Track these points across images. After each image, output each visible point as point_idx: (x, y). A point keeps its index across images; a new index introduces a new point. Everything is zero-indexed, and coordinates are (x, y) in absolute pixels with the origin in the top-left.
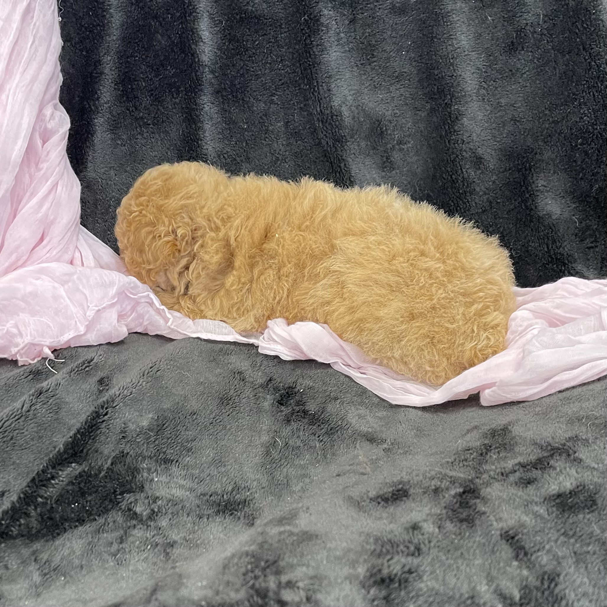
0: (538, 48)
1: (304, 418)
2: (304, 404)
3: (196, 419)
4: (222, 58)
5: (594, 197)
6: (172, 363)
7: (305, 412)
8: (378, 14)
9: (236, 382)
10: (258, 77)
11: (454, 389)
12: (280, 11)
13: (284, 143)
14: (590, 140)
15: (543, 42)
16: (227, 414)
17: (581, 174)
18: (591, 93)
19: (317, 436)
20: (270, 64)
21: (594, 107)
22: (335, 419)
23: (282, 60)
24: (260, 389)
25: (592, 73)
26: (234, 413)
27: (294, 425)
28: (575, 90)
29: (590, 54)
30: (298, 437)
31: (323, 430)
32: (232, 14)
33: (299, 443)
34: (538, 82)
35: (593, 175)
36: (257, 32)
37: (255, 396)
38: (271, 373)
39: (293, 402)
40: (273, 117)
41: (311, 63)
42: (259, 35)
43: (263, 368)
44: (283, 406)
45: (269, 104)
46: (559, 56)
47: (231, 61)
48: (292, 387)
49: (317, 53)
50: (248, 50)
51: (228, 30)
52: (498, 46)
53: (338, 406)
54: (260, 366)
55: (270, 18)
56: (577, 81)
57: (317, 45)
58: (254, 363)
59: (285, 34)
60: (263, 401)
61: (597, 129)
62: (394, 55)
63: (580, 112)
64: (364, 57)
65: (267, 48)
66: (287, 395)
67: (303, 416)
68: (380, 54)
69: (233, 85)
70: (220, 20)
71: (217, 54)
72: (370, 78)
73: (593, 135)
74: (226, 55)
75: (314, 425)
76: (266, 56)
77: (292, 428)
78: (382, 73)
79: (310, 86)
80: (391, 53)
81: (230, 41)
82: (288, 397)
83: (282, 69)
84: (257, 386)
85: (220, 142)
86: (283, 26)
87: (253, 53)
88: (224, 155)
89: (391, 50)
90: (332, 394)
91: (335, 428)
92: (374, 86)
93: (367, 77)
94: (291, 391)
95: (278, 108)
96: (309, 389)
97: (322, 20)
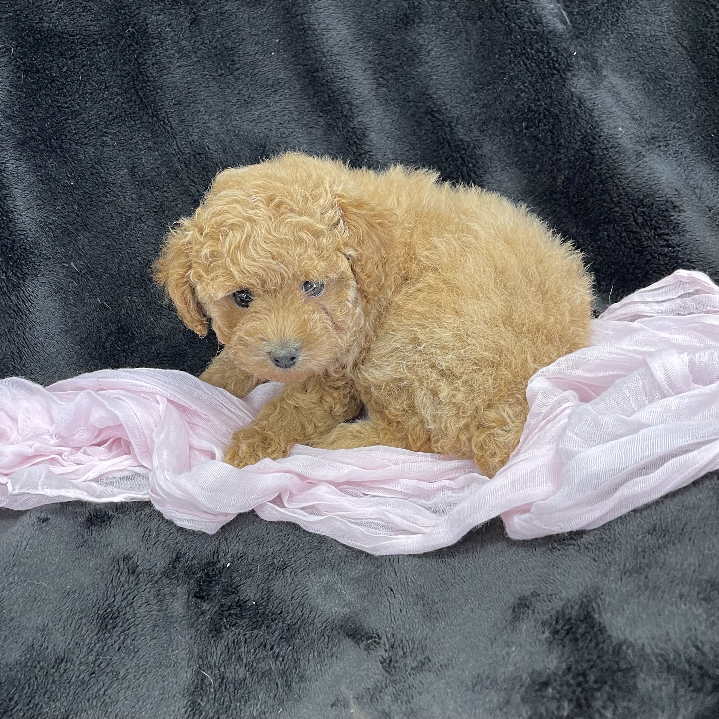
0: (441, 18)
1: (242, 617)
2: (236, 591)
3: (65, 671)
4: (20, 97)
5: (562, 193)
6: (15, 569)
7: (241, 605)
8: (227, 8)
9: (122, 579)
10: (76, 114)
12: (89, 23)
13: (134, 196)
14: (536, 121)
15: (444, 10)
16: (116, 646)
17: (538, 166)
18: (522, 63)
19: (268, 647)
20: (91, 94)
21: (529, 79)
22: (291, 609)
23: (107, 87)
24: (165, 581)
25: (515, 37)
26: (129, 641)
27: (229, 636)
28: (500, 62)
29: (506, 14)
30: (240, 658)
31: (277, 633)
32: (22, 37)
33: (242, 672)
34: (451, 59)
35: (553, 164)
36: (62, 55)
37: (158, 595)
38: (177, 543)
39: (219, 590)
40: (111, 164)
41: (152, 89)
42: (66, 58)
43: (162, 538)
44: (205, 601)
45: (101, 148)
46: (469, 24)
47: (33, 99)
48: (212, 562)
49: (155, 74)
50: (53, 81)
51: (21, 59)
52: (387, 24)
53: (290, 580)
54: (158, 535)
55: (77, 34)
56: (500, 52)
57: (153, 64)
58: (147, 533)
59: (105, 52)
60: (171, 601)
61: (541, 105)
62: (261, 58)
63: (513, 88)
64: (222, 64)
65: (82, 73)
66: (208, 579)
67: (239, 615)
68: (241, 58)
69: (43, 130)
70: (5, 47)
71: (11, 92)
72: (236, 92)
73: (539, 114)
74: (25, 93)
75: (260, 628)
76: (83, 85)
77: (226, 644)
78: (251, 83)
79: (157, 118)
80: (257, 56)
81: (26, 72)
82: (210, 582)
83: (111, 99)
84: (159, 576)
85: (41, 209)
86: (99, 43)
87: (63, 84)
88: (50, 226)
89: (256, 52)
90: (275, 560)
91: (295, 625)
92: (245, 100)
93: (232, 91)
94: (213, 570)
95: (115, 151)
96: (238, 559)
97: (150, 31)
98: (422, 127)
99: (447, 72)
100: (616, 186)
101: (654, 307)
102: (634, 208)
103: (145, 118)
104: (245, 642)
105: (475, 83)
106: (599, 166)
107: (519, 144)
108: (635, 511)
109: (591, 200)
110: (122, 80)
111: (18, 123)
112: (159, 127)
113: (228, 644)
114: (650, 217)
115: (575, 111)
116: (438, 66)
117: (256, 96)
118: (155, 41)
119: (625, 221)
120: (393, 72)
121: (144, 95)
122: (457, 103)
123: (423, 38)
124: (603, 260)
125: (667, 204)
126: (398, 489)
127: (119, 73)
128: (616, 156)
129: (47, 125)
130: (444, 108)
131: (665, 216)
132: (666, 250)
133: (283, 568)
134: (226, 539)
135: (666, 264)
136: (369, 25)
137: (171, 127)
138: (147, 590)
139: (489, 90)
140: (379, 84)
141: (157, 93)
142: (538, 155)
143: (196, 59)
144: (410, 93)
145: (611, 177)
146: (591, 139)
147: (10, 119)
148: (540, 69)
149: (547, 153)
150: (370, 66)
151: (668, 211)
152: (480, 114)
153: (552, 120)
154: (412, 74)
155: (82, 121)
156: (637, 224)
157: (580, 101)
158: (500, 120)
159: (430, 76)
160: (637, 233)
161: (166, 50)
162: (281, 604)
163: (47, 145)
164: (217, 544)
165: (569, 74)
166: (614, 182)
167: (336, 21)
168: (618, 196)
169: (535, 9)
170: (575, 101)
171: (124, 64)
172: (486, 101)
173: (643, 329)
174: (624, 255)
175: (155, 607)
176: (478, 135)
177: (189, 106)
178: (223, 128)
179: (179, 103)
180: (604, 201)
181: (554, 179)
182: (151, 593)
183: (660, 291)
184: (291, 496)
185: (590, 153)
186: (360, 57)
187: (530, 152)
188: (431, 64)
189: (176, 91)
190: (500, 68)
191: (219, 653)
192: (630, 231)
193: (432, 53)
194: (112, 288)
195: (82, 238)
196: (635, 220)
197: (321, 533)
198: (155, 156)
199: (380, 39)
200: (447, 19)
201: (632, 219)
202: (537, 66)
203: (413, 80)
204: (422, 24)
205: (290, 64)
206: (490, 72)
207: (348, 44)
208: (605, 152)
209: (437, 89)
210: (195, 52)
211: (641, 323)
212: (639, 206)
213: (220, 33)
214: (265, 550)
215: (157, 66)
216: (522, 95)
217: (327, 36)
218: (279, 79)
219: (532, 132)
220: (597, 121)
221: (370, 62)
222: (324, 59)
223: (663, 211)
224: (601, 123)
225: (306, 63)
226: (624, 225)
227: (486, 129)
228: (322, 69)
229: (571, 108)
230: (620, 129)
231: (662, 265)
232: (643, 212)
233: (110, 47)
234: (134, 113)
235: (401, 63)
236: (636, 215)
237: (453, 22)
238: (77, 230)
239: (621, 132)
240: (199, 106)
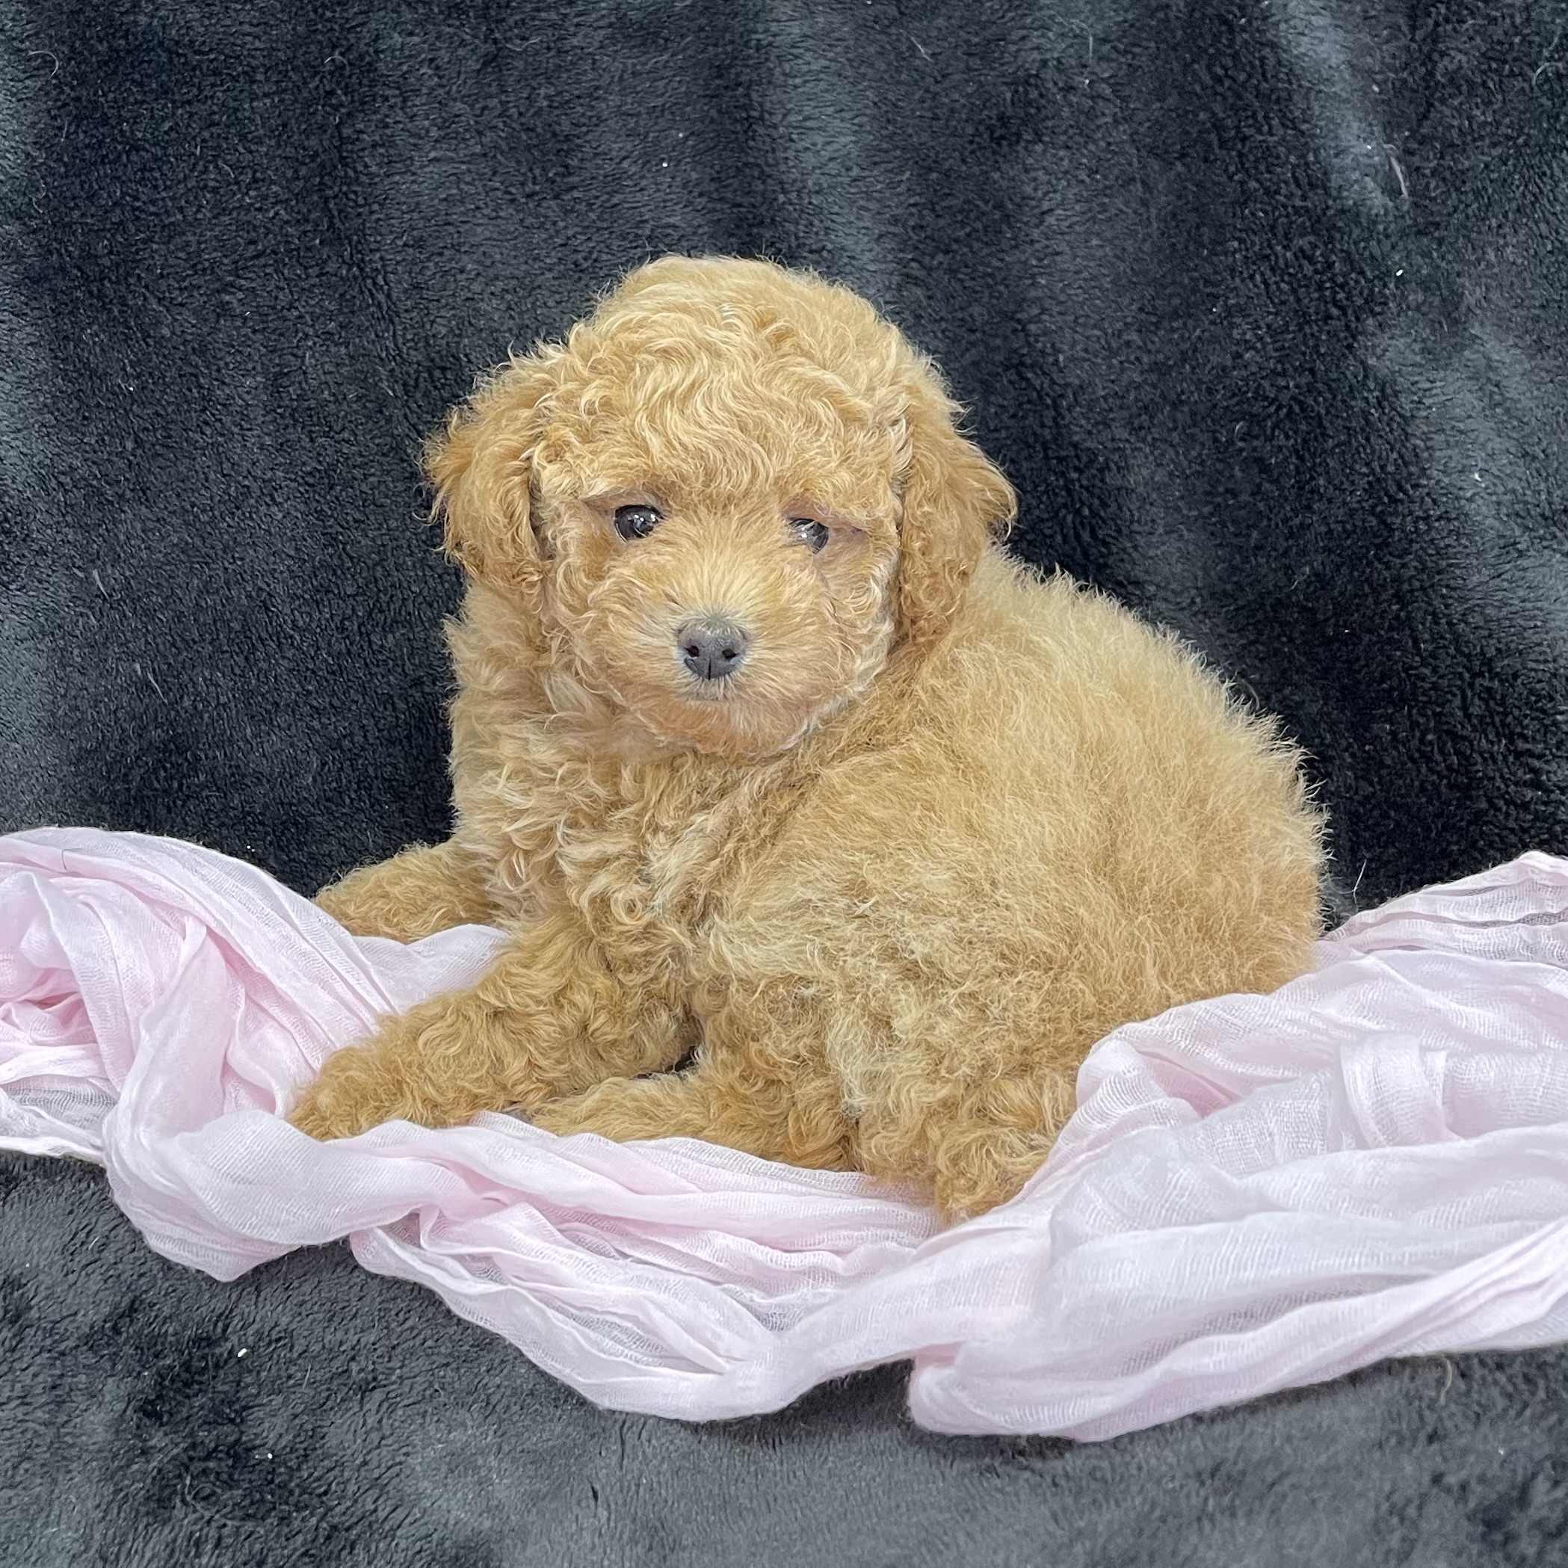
0: (1089, 139)
1: (230, 1484)
2: (238, 1420)
4: (53, 172)
7: (239, 1454)
8: (575, 42)
10: (171, 232)
11: (819, 1355)
12: (246, 28)
14: (1269, 423)
15: (1101, 121)
20: (215, 191)
21: (1270, 319)
22: (352, 1488)
23: (255, 180)
24: (86, 1358)
27: (185, 1519)
28: (1209, 269)
31: (300, 1538)
32: (84, 40)
34: (1095, 242)
35: (1291, 534)
36: (165, 91)
37: (54, 1387)
38: (141, 1275)
39: (202, 1407)
40: (228, 359)
41: (361, 201)
42: (174, 102)
43: (109, 1256)
44: (162, 1425)
45: (212, 317)
46: (1156, 165)
47: (82, 183)
48: (208, 1338)
49: (374, 169)
50: (137, 149)
51: (73, 88)
52: (953, 135)
53: (371, 1421)
54: (103, 1247)
55: (211, 50)
56: (1213, 242)
57: (374, 146)
58: (82, 1235)
59: (268, 101)
60: (83, 1407)
61: (1287, 387)
62: (634, 169)
63: (1230, 336)
64: (537, 172)
65: (204, 141)
66: (185, 1376)
67: (224, 1477)
68: (587, 165)
69: (90, 257)
70: (43, 56)
71: (34, 160)
72: (559, 241)
73: (1279, 408)
74: (65, 165)
75: (263, 1519)
76: (200, 168)
77: (170, 1538)
78: (599, 224)
79: (361, 270)
80: (625, 164)
81: (78, 119)
82: (187, 1384)
83: (259, 210)
84: (71, 1343)
85: (48, 435)
86: (260, 77)
87: (156, 159)
88: (62, 478)
89: (623, 153)
90: (354, 1367)
91: (347, 1530)
92: (576, 264)
93: (551, 237)
94: (204, 1357)
95: (243, 331)
96: (269, 1344)
97: (381, 66)
98: (992, 399)
99: (1078, 272)
100: (1434, 614)
101: (1457, 935)
102: (1467, 675)
103: (331, 267)
104: (217, 1545)
105: (1141, 310)
106: (1400, 557)
107: (1220, 473)
108: (1197, 1418)
109: (1366, 638)
110: (296, 171)
111: (34, 232)
112: (362, 292)
113: (175, 1541)
114: (1503, 704)
115: (1367, 416)
116: (1058, 254)
117: (604, 257)
118: (388, 92)
119: (1442, 705)
120: (947, 252)
121: (340, 212)
122: (1086, 350)
123: (1035, 179)
124: (1374, 794)
125: (1555, 682)
126: (703, 1255)
127: (290, 151)
128: (1447, 541)
129: (101, 248)
130: (1051, 359)
131: (1543, 711)
132: (1529, 794)
133: (366, 1389)
134: (258, 1290)
135: (1525, 831)
136: (910, 131)
137: (389, 296)
138: (32, 1370)
139: (1173, 330)
140: (908, 276)
141: (372, 212)
142: (1261, 506)
143: (478, 149)
144: (976, 310)
145: (1423, 589)
146: (1393, 489)
147: (19, 218)
148: (1298, 300)
149: (1282, 507)
150: (892, 229)
151: (1552, 699)
152: (1138, 387)
153: (1303, 427)
154: (989, 265)
155: (182, 249)
156: (1468, 716)
157: (1383, 391)
158: (1186, 409)
159: (1033, 276)
160: (1465, 738)
161: (412, 118)
162: (331, 1475)
163: (91, 293)
164: (234, 1297)
165: (1370, 321)
166: (1430, 604)
167: (830, 110)
168: (1433, 640)
169: (1316, 151)
170: (1370, 391)
171: (307, 133)
172: (1161, 357)
173: (1387, 977)
174: (1422, 789)
175: (39, 1413)
176: (1126, 435)
177: (441, 254)
178: (511, 317)
179: (419, 244)
180: (1397, 645)
181: (1289, 572)
182: (40, 1379)
183: (1479, 897)
184: (442, 1224)
185: (1384, 522)
186: (873, 206)
187: (1245, 497)
188: (1037, 246)
189: (415, 215)
190: (1207, 282)
191: (148, 1555)
192: (1448, 732)
193: (1051, 220)
194: (174, 645)
195: (130, 520)
196: (1464, 708)
197: (487, 1326)
198: (338, 355)
199: (930, 170)
200: (1103, 144)
201: (1457, 702)
202: (1294, 291)
203: (990, 280)
204: (1039, 148)
205: (701, 195)
206: (1184, 287)
207: (849, 169)
208: (1422, 527)
209: (1044, 310)
210: (480, 133)
211: (1386, 960)
212: (1481, 674)
213: (547, 97)
214: (339, 1335)
215: (382, 150)
216: (1247, 356)
217: (800, 145)
218: (668, 226)
219: (1255, 449)
220: (1415, 447)
221: (895, 220)
222: (782, 198)
223: (1539, 698)
224: (1426, 455)
225: (739, 199)
226: (1435, 714)
227: (1146, 425)
228: (773, 220)
229: (1358, 404)
230: (1477, 476)
231: (1512, 830)
232: (1489, 690)
233: (284, 91)
234: (309, 249)
235: (968, 235)
236: (1469, 694)
237: (1115, 153)
238: (121, 496)
239: (1476, 483)
240: (465, 258)
